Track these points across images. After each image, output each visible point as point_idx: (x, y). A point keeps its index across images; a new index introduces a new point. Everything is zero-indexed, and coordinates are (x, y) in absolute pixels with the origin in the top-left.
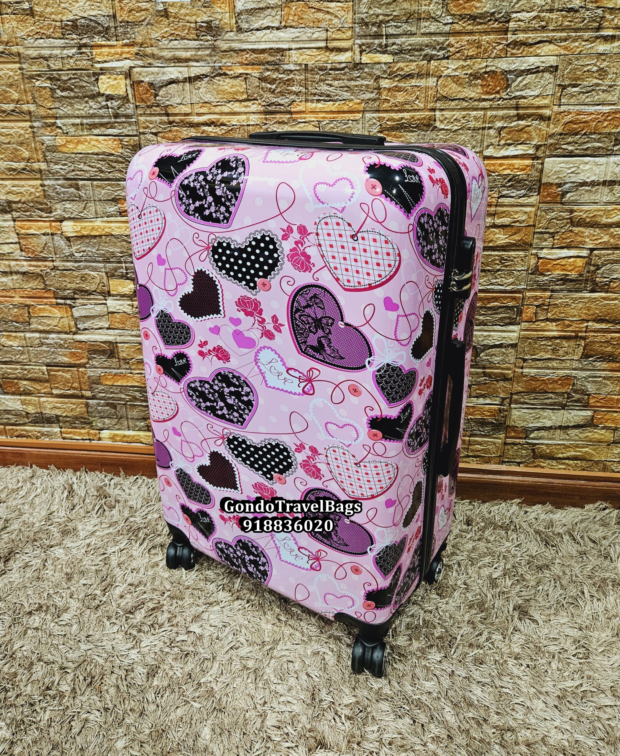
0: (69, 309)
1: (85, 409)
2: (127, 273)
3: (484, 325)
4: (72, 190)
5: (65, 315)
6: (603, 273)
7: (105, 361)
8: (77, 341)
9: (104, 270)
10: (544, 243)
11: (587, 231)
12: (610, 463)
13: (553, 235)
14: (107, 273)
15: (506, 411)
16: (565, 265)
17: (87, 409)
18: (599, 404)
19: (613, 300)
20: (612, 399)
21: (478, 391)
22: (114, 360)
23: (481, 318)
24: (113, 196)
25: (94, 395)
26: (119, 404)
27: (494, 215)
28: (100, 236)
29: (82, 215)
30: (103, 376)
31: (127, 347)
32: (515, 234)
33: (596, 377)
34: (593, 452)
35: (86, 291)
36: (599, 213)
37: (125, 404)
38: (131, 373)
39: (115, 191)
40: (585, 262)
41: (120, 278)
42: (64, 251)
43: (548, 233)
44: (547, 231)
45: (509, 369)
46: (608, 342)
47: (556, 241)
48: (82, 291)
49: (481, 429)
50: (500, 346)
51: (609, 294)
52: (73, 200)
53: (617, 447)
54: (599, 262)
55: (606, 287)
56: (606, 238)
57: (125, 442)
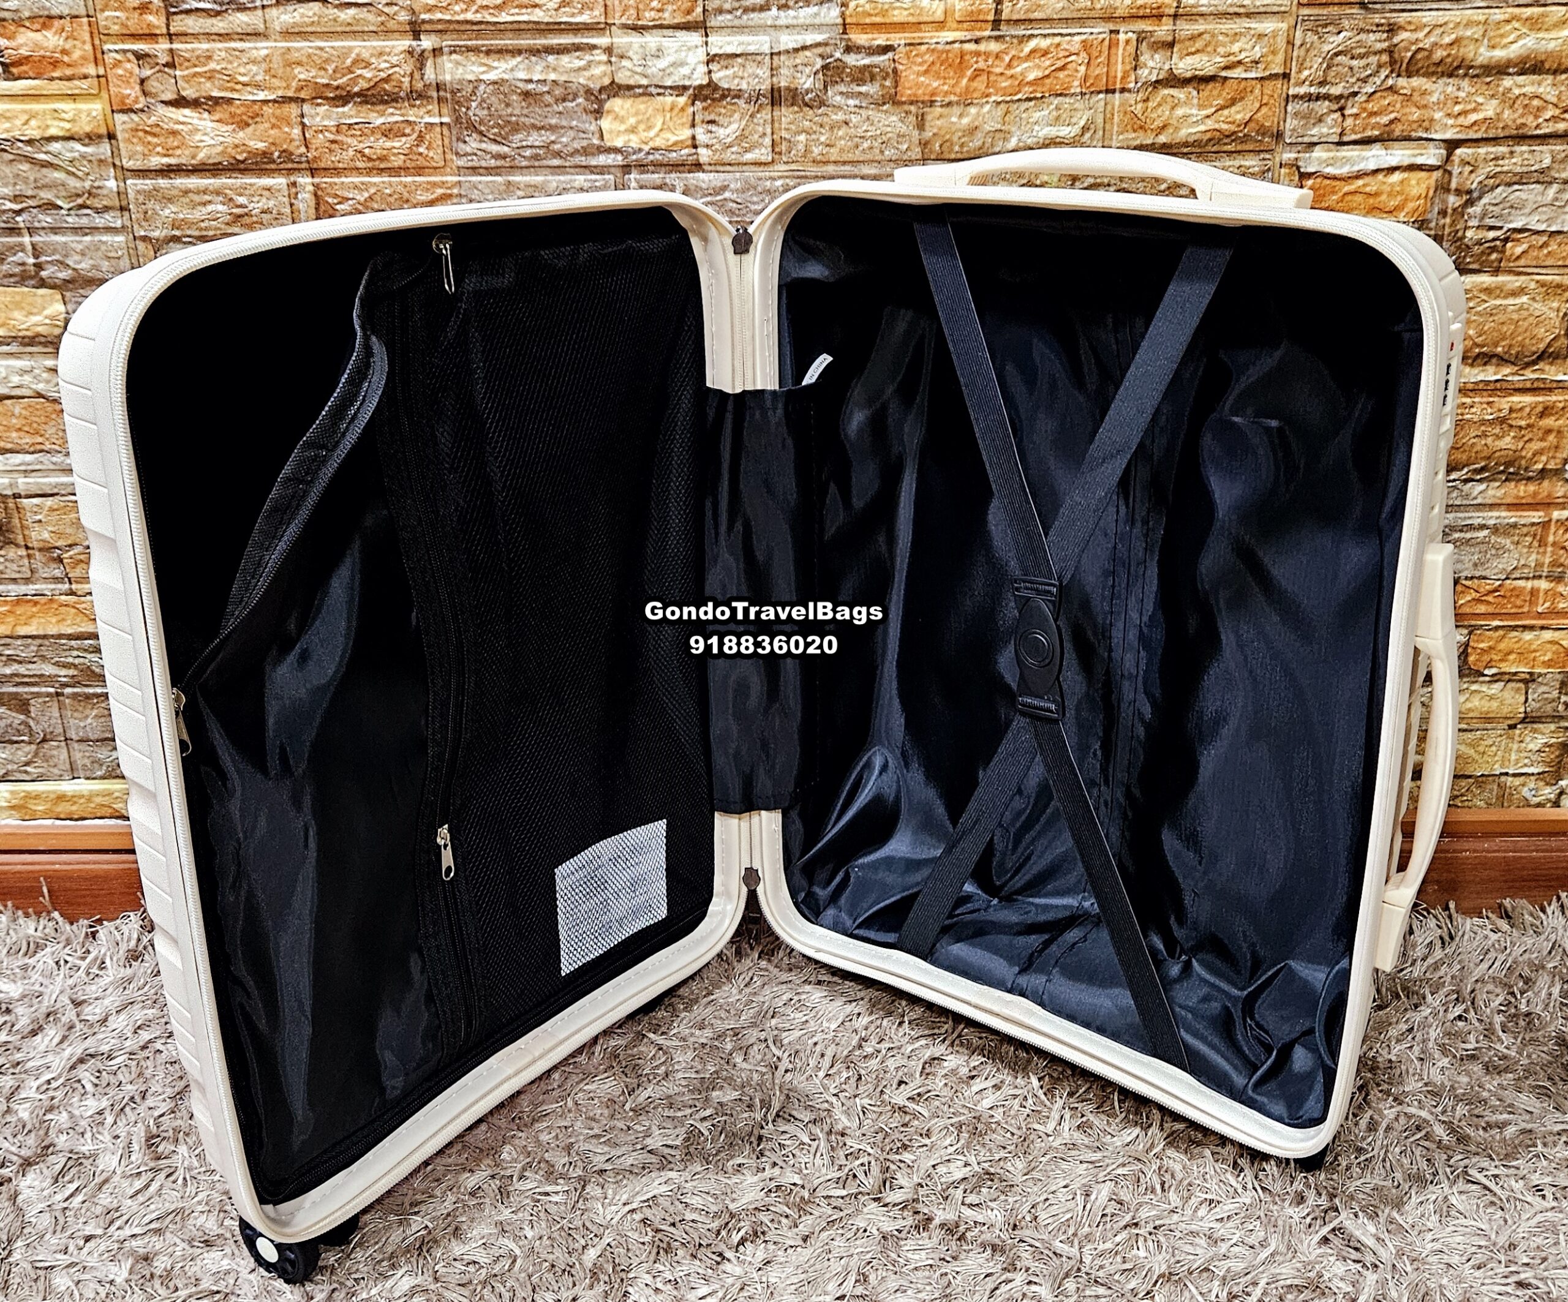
2: (39, 266)
6: (1484, 215)
10: (1314, 131)
11: (1438, 89)
12: (1517, 781)
13: (1340, 103)
16: (1377, 194)
18: (1482, 609)
19: (1514, 294)
20: (1517, 592)
22: (12, 552)
26: (38, 695)
27: (1171, 45)
31: (51, 510)
32: (1233, 102)
33: (1471, 527)
34: (1472, 752)
36: (1469, 33)
37: (58, 694)
38: (72, 593)
40: (1432, 182)
41: (15, 284)
43: (1327, 97)
44: (1323, 90)
46: (1502, 421)
47: (1349, 122)
51: (1501, 278)
53: (1535, 731)
54: (1474, 184)
55: (1494, 256)
56: (1490, 110)
57: (62, 816)
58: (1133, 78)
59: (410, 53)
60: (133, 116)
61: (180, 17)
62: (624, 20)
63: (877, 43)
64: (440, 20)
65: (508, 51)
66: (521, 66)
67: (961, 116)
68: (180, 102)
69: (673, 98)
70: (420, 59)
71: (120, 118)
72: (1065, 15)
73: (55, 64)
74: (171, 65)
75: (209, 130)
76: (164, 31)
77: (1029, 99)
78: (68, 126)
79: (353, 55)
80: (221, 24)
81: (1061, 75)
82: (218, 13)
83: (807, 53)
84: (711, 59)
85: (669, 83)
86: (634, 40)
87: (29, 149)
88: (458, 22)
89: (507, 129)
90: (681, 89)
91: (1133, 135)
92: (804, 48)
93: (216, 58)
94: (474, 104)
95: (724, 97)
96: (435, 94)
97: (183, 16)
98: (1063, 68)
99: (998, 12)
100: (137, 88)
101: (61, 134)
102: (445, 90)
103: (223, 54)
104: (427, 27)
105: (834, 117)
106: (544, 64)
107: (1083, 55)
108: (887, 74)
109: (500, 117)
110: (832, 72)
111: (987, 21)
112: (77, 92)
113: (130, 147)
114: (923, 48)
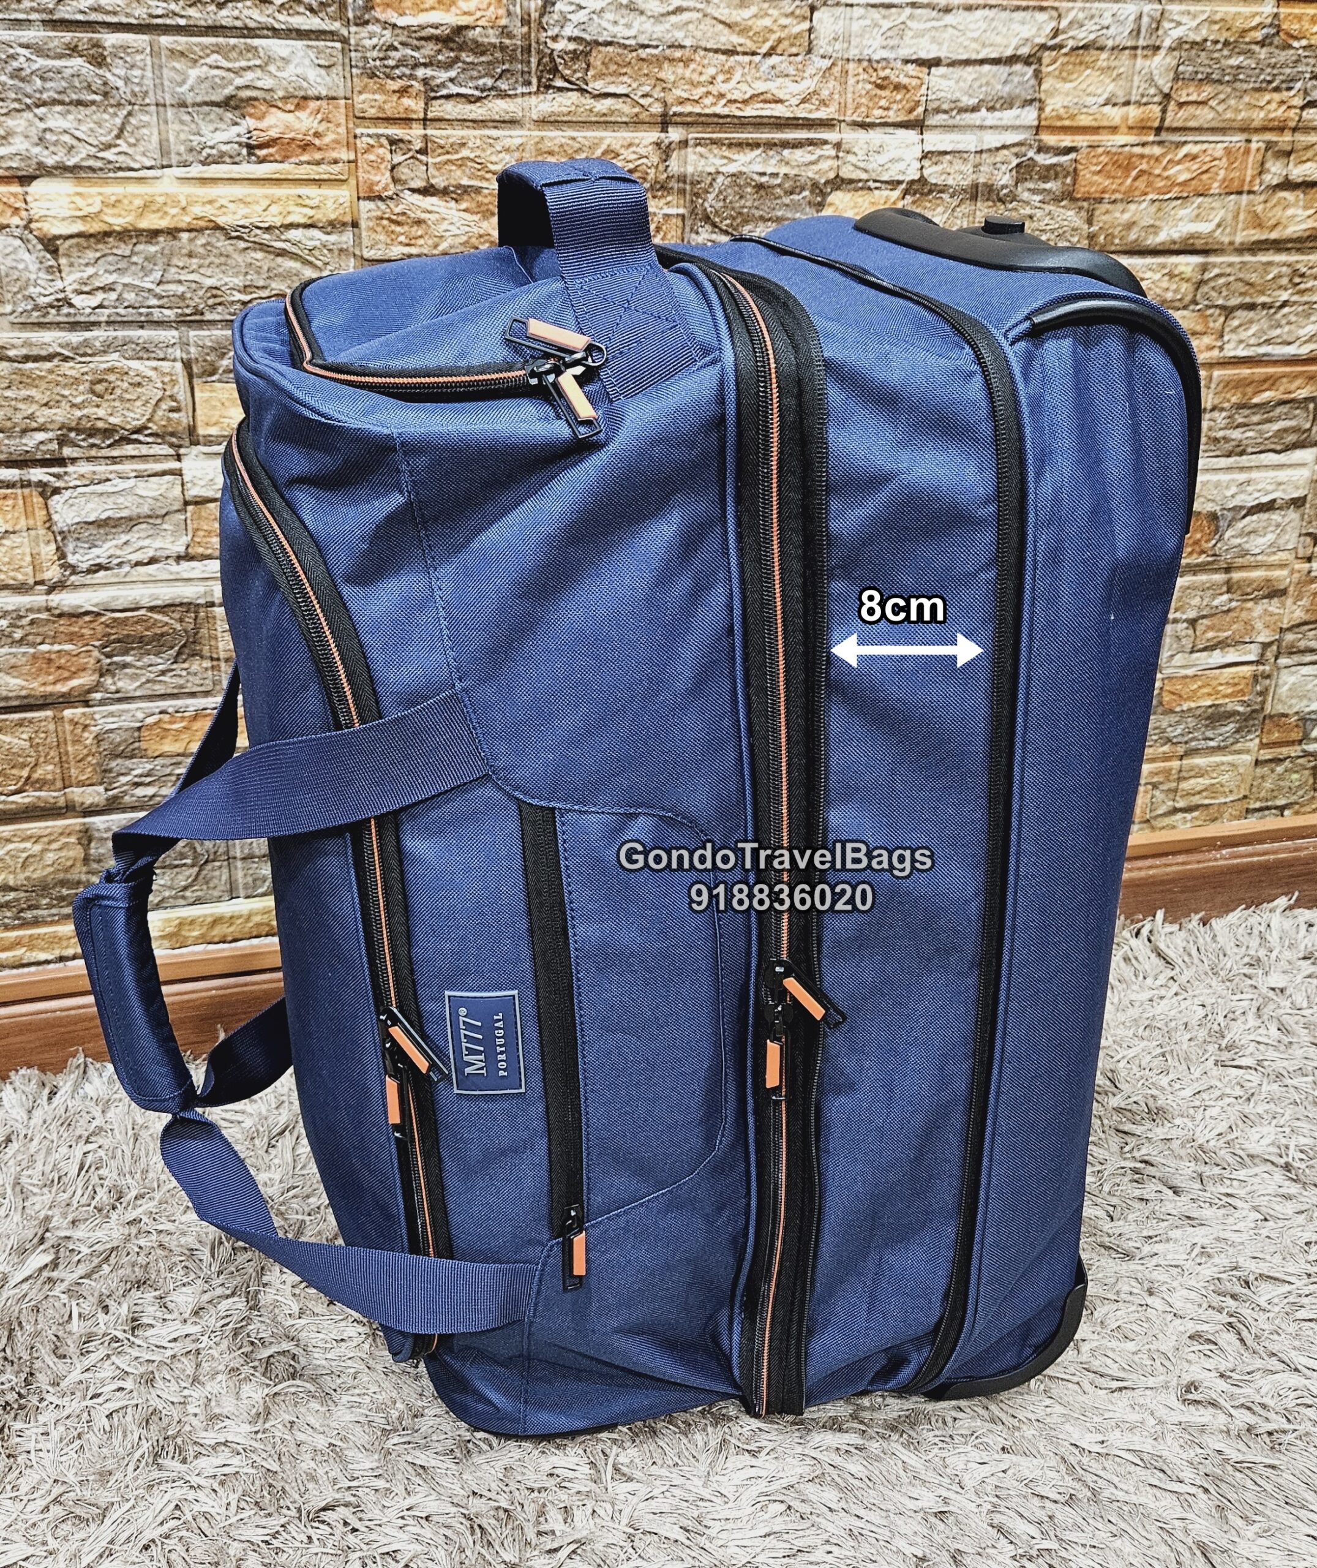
0: (38, 500)
1: (78, 852)
3: (1242, 453)
4: (78, 61)
5: (22, 524)
7: (163, 673)
8: (60, 616)
9: (178, 354)
14: (187, 365)
15: (1268, 677)
17: (87, 847)
21: (1210, 634)
22: (196, 665)
23: (1236, 434)
24: (229, 91)
25: (115, 798)
27: (1288, 154)
28: (173, 233)
29: (109, 155)
30: (151, 727)
35: (107, 432)
39: (236, 72)
42: (32, 290)
45: (1282, 566)
48: (92, 432)
49: (1209, 734)
50: (1268, 507)
52: (79, 103)
57: (216, 939)
58: (1258, 181)
59: (658, 144)
60: (380, 203)
61: (439, 102)
62: (855, 118)
63: (1063, 144)
64: (690, 114)
65: (748, 145)
66: (758, 159)
67: (1123, 211)
68: (428, 191)
69: (887, 192)
70: (665, 151)
71: (365, 205)
72: (1213, 124)
73: (305, 147)
74: (423, 151)
75: (455, 220)
76: (421, 115)
77: (1177, 198)
78: (311, 212)
79: (604, 147)
80: (480, 111)
81: (1205, 177)
82: (479, 99)
83: (1005, 152)
84: (925, 156)
85: (885, 178)
86: (861, 135)
87: (267, 236)
88: (707, 115)
89: (739, 220)
90: (894, 184)
91: (1253, 232)
92: (1004, 147)
93: (470, 144)
94: (711, 197)
95: (930, 192)
96: (676, 186)
97: (442, 101)
98: (1206, 171)
99: (1163, 120)
100: (388, 174)
101: (302, 221)
102: (685, 182)
103: (478, 142)
104: (678, 119)
105: (1022, 211)
106: (778, 158)
107: (1224, 160)
108: (1068, 173)
109: (733, 209)
110: (1024, 171)
111: (1150, 128)
112: (326, 177)
113: (373, 236)
114: (1100, 150)
